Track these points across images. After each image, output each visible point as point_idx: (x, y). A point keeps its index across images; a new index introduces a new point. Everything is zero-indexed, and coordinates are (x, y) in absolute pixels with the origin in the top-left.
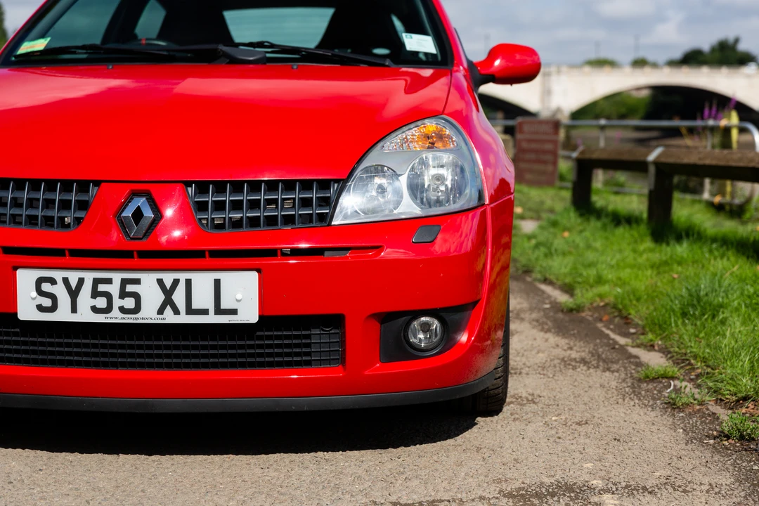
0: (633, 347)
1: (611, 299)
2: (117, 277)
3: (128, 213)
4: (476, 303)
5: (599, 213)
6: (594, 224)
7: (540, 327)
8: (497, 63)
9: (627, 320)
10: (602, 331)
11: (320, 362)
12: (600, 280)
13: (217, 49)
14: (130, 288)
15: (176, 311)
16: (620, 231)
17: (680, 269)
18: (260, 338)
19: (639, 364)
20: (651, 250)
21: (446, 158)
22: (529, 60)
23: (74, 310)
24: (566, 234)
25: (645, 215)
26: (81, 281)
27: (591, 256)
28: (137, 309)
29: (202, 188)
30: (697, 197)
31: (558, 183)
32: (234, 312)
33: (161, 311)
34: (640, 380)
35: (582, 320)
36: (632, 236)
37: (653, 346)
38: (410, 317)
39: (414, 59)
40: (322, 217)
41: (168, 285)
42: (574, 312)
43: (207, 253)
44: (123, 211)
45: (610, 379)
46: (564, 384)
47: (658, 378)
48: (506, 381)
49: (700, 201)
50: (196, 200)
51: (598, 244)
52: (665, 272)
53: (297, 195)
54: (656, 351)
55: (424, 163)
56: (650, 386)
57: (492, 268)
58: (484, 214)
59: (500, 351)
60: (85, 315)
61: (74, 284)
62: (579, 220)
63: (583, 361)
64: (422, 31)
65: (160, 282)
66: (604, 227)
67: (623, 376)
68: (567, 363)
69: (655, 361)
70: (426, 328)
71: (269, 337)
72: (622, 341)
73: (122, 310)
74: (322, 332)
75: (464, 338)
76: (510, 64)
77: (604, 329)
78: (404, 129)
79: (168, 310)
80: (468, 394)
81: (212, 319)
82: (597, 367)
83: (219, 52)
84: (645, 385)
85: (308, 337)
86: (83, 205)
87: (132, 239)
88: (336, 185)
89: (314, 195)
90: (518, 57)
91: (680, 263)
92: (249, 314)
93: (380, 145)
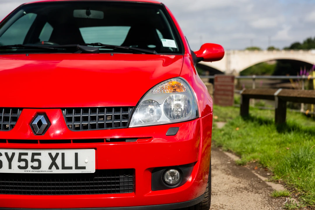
0: (269, 182)
1: (258, 159)
2: (30, 152)
3: (35, 122)
4: (195, 163)
5: (252, 119)
6: (251, 124)
7: (226, 173)
8: (205, 52)
9: (266, 169)
10: (255, 175)
11: (124, 191)
12: (253, 151)
13: (76, 47)
14: (36, 157)
15: (57, 168)
16: (263, 127)
17: (290, 145)
18: (96, 180)
19: (272, 190)
20: (277, 136)
21: (181, 96)
22: (219, 51)
23: (10, 167)
24: (238, 129)
25: (274, 120)
26: (13, 154)
27: (249, 139)
28: (39, 167)
29: (69, 111)
30: (298, 111)
31: (234, 105)
32: (84, 168)
33: (50, 168)
34: (272, 197)
35: (245, 169)
36: (268, 130)
37: (278, 181)
38: (165, 170)
39: (167, 50)
40: (124, 124)
41: (54, 155)
42: (242, 165)
43: (72, 141)
44: (33, 122)
45: (259, 197)
46: (237, 200)
47: (280, 196)
48: (210, 199)
49: (299, 113)
50: (66, 116)
51: (252, 134)
52: (283, 147)
53: (113, 114)
54: (279, 183)
55: (171, 99)
56: (277, 200)
57: (203, 146)
58: (199, 122)
59: (206, 185)
60: (15, 170)
61: (10, 156)
62: (243, 122)
63: (246, 189)
64: (170, 38)
65: (50, 154)
66: (255, 126)
67: (264, 196)
68: (238, 189)
69: (279, 188)
70: (172, 174)
71: (100, 180)
72: (264, 179)
73: (32, 167)
74: (125, 177)
75: (190, 179)
76: (211, 53)
77: (255, 173)
78: (162, 83)
79: (54, 167)
80: (193, 205)
81: (74, 171)
82: (252, 191)
83: (78, 48)
84: (274, 200)
85: (118, 179)
86: (14, 119)
87: (37, 134)
88: (131, 109)
89: (121, 114)
90: (214, 49)
91: (290, 143)
92: (91, 169)
93: (151, 91)
